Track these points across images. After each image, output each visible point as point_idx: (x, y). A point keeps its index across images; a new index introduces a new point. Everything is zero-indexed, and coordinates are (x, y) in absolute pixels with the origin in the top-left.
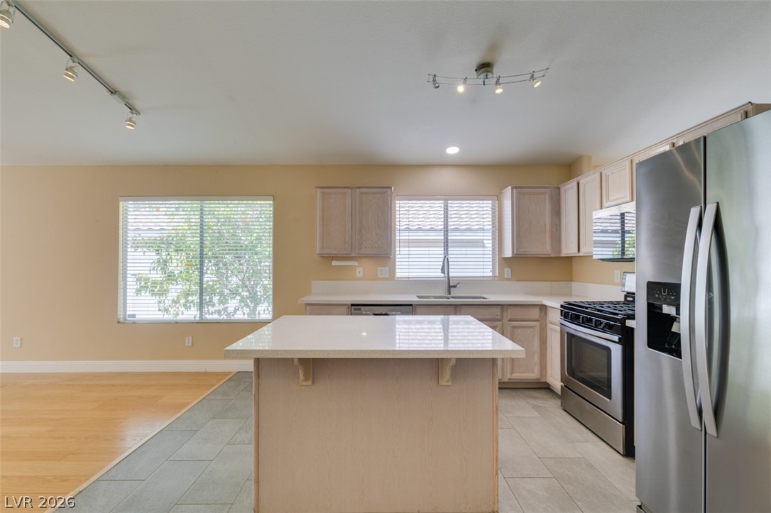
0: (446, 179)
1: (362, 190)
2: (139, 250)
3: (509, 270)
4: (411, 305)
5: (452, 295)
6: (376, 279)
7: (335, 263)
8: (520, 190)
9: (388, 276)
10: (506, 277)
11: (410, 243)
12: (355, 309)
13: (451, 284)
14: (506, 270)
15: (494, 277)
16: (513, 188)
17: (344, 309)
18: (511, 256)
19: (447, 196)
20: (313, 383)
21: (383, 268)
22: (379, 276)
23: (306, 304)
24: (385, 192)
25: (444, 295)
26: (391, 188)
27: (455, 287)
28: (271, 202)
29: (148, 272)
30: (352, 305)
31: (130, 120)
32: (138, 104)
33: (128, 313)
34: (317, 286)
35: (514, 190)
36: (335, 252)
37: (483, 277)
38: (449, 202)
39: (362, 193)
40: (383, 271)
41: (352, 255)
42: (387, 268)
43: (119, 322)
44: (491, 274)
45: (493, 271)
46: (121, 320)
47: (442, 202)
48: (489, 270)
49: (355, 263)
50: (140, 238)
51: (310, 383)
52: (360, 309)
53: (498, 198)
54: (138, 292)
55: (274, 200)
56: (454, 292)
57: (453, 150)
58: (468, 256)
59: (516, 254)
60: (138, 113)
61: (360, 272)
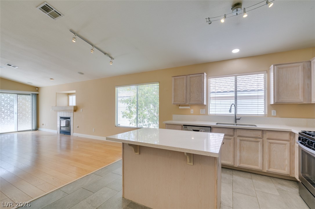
0: (236, 65)
1: (190, 76)
2: (123, 103)
3: (275, 111)
4: (210, 127)
5: (237, 123)
6: (199, 114)
7: (180, 107)
8: (278, 66)
9: (205, 113)
10: (272, 115)
11: (215, 98)
12: (185, 127)
13: (237, 118)
14: (272, 111)
15: (265, 115)
16: (274, 66)
17: (180, 127)
18: (273, 103)
19: (236, 74)
20: (140, 154)
21: (203, 110)
22: (201, 113)
23: (166, 124)
24: (201, 76)
25: (233, 123)
26: (204, 73)
27: (239, 119)
28: (159, 84)
29: (125, 110)
30: (184, 125)
31: (111, 62)
32: (113, 56)
33: (118, 123)
34: (175, 116)
35: (275, 67)
36: (179, 103)
37: (258, 115)
38: (238, 77)
39: (191, 77)
40: (202, 111)
41: (187, 104)
42: (205, 110)
43: (115, 126)
44: (263, 113)
45: (265, 112)
46: (116, 126)
47: (234, 77)
48: (263, 111)
49: (189, 108)
50: (123, 99)
51: (138, 153)
52: (187, 127)
53: (268, 72)
54: (123, 117)
55: (159, 83)
56: (238, 122)
57: (236, 51)
58: (253, 104)
59: (276, 103)
60: (113, 59)
61: (192, 111)
